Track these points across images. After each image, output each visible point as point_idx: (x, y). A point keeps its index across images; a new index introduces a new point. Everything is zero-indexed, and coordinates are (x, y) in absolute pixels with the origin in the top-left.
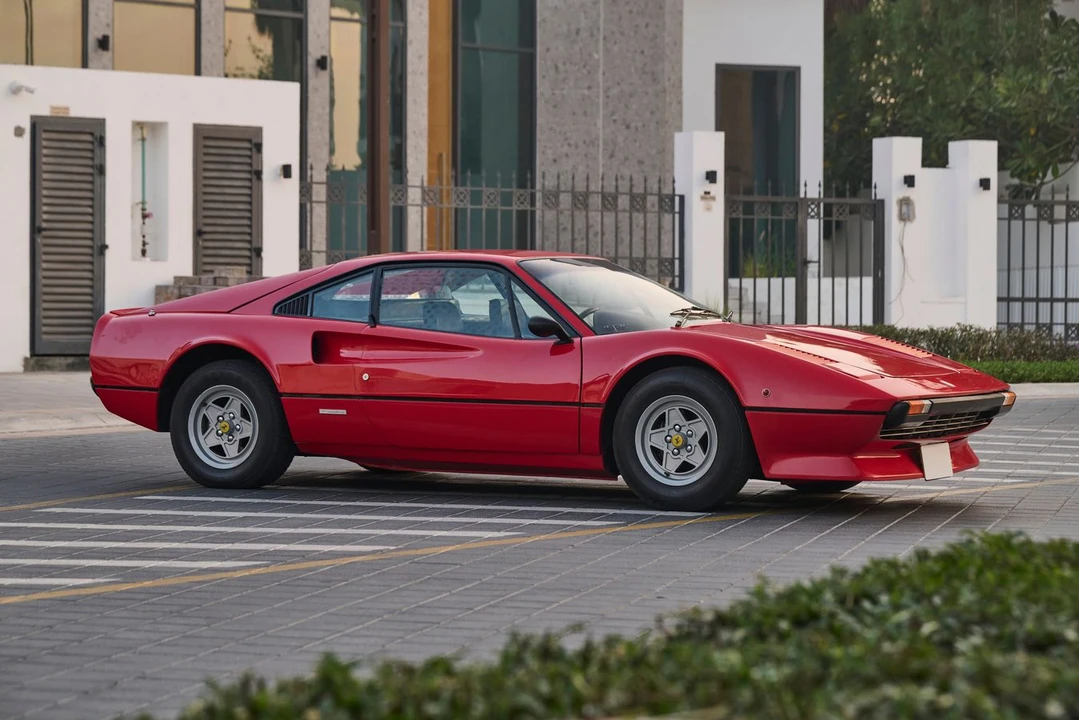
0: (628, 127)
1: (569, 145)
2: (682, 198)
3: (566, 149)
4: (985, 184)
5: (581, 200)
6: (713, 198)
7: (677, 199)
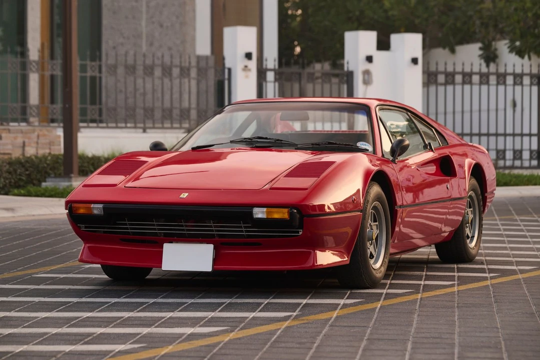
0: (161, 26)
1: (124, 38)
2: (230, 70)
3: (121, 40)
4: (415, 61)
5: (131, 69)
6: (250, 70)
7: (226, 71)
